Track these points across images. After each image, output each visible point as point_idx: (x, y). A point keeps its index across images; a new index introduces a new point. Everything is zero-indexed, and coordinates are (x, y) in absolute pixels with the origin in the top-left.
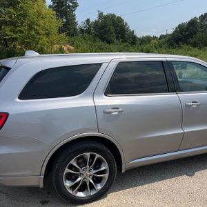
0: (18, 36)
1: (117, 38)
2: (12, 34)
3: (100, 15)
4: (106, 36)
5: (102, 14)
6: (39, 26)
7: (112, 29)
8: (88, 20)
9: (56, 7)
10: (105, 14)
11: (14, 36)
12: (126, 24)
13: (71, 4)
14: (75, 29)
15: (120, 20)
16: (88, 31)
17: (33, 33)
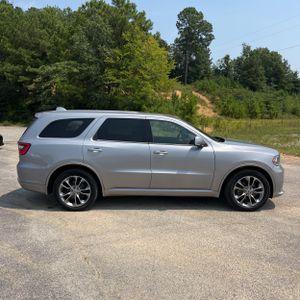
0: (120, 81)
1: (269, 82)
2: (114, 78)
3: (246, 50)
4: (251, 79)
5: (248, 48)
6: (145, 69)
7: (261, 70)
8: (227, 58)
9: (183, 40)
10: (252, 49)
11: (117, 81)
12: (286, 62)
13: (204, 37)
14: (207, 70)
15: (276, 57)
16: (226, 73)
17: (137, 77)
